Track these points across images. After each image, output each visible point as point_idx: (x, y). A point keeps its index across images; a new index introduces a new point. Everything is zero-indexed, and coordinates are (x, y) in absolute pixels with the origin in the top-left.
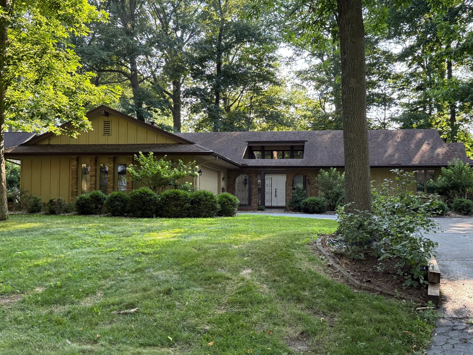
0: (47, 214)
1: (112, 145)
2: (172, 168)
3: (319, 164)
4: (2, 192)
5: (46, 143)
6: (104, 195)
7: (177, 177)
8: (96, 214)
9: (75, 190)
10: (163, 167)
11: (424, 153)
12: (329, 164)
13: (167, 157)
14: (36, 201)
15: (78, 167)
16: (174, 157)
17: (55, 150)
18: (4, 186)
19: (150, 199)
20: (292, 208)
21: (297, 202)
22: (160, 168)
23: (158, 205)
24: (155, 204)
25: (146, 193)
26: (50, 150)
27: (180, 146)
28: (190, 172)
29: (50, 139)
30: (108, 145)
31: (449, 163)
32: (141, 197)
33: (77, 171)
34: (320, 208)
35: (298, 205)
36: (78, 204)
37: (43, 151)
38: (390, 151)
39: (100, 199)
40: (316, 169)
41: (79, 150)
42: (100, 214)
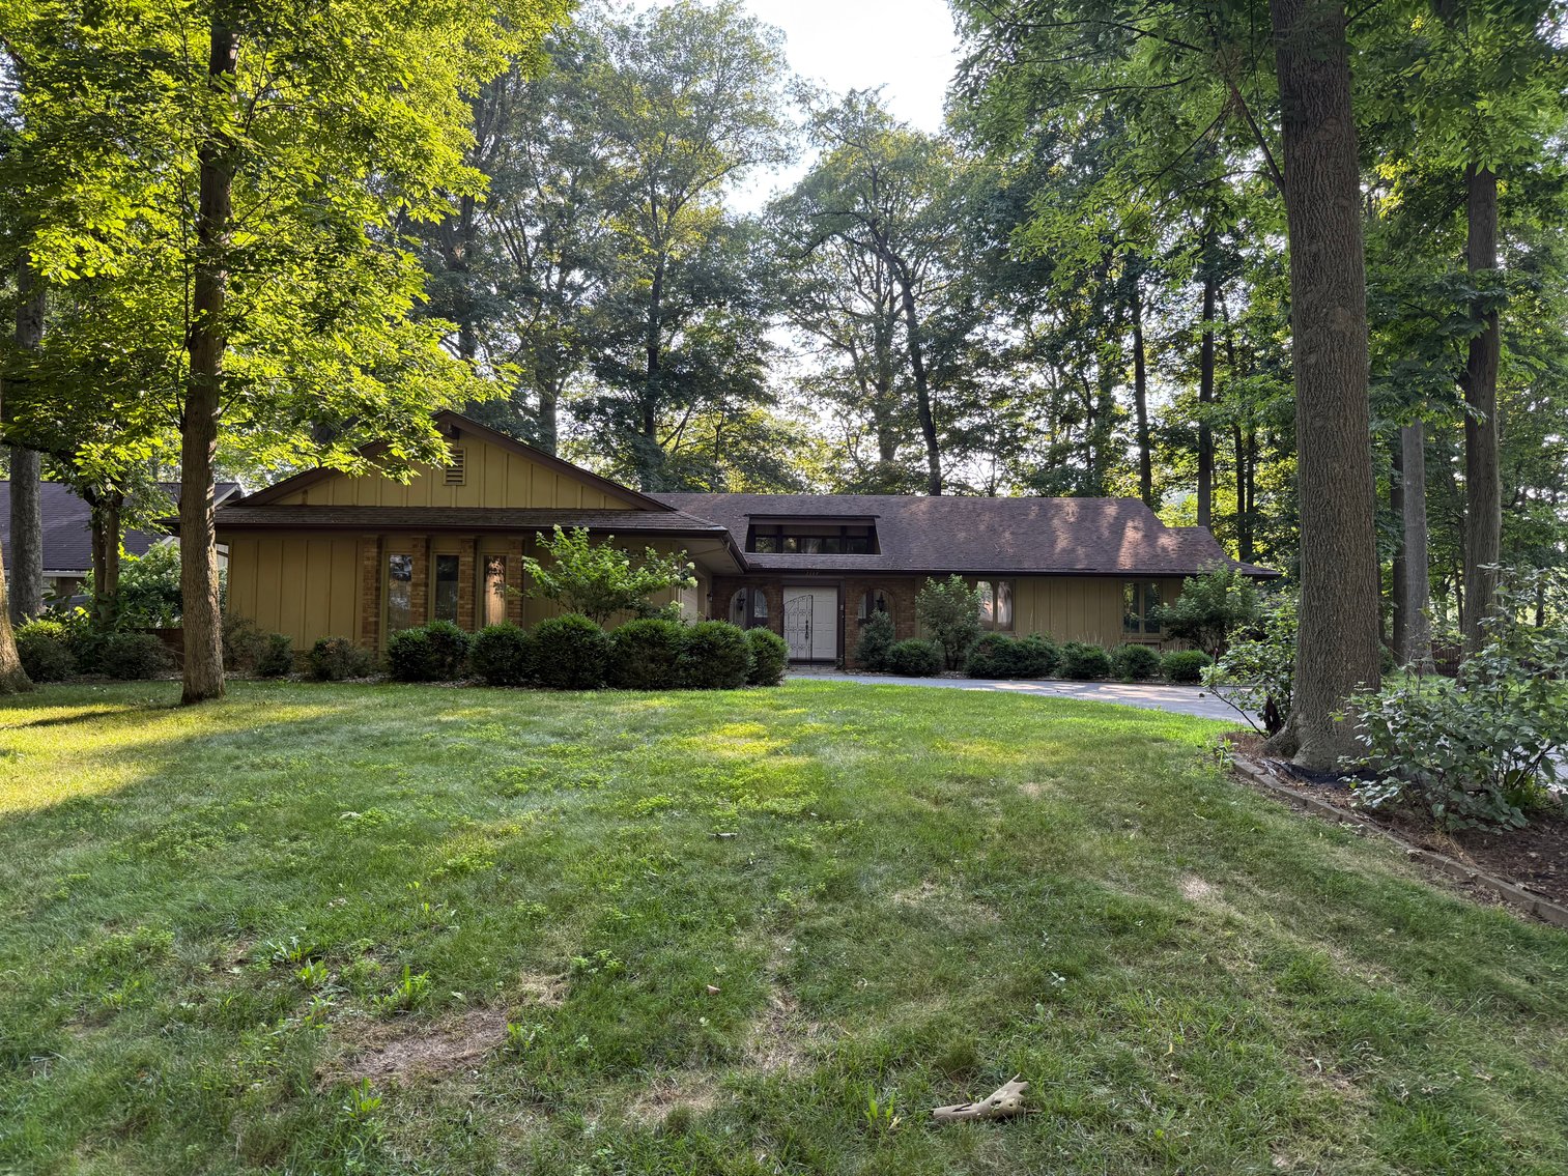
0: (307, 679)
1: (467, 509)
2: (633, 568)
3: (919, 566)
4: (210, 622)
5: (297, 500)
6: (464, 633)
7: (646, 589)
8: (442, 680)
9: (373, 619)
10: (617, 563)
11: (1135, 545)
12: (943, 566)
13: (614, 541)
14: (279, 647)
15: (379, 562)
16: (632, 541)
17: (323, 520)
18: (214, 604)
19: (591, 643)
20: (863, 664)
21: (876, 650)
22: (610, 565)
23: (609, 658)
24: (603, 654)
25: (579, 628)
26: (310, 520)
27: (642, 515)
28: (677, 577)
29: (306, 492)
30: (458, 509)
31: (1200, 568)
32: (569, 639)
33: (378, 572)
34: (930, 665)
35: (878, 658)
36: (394, 653)
37: (290, 520)
38: (1063, 542)
39: (454, 642)
40: (912, 579)
41: (384, 521)
42: (454, 678)
